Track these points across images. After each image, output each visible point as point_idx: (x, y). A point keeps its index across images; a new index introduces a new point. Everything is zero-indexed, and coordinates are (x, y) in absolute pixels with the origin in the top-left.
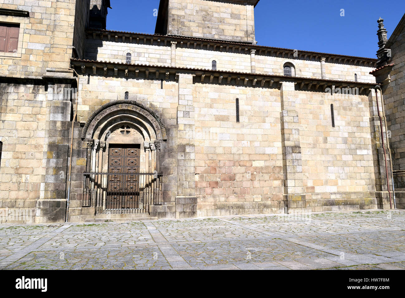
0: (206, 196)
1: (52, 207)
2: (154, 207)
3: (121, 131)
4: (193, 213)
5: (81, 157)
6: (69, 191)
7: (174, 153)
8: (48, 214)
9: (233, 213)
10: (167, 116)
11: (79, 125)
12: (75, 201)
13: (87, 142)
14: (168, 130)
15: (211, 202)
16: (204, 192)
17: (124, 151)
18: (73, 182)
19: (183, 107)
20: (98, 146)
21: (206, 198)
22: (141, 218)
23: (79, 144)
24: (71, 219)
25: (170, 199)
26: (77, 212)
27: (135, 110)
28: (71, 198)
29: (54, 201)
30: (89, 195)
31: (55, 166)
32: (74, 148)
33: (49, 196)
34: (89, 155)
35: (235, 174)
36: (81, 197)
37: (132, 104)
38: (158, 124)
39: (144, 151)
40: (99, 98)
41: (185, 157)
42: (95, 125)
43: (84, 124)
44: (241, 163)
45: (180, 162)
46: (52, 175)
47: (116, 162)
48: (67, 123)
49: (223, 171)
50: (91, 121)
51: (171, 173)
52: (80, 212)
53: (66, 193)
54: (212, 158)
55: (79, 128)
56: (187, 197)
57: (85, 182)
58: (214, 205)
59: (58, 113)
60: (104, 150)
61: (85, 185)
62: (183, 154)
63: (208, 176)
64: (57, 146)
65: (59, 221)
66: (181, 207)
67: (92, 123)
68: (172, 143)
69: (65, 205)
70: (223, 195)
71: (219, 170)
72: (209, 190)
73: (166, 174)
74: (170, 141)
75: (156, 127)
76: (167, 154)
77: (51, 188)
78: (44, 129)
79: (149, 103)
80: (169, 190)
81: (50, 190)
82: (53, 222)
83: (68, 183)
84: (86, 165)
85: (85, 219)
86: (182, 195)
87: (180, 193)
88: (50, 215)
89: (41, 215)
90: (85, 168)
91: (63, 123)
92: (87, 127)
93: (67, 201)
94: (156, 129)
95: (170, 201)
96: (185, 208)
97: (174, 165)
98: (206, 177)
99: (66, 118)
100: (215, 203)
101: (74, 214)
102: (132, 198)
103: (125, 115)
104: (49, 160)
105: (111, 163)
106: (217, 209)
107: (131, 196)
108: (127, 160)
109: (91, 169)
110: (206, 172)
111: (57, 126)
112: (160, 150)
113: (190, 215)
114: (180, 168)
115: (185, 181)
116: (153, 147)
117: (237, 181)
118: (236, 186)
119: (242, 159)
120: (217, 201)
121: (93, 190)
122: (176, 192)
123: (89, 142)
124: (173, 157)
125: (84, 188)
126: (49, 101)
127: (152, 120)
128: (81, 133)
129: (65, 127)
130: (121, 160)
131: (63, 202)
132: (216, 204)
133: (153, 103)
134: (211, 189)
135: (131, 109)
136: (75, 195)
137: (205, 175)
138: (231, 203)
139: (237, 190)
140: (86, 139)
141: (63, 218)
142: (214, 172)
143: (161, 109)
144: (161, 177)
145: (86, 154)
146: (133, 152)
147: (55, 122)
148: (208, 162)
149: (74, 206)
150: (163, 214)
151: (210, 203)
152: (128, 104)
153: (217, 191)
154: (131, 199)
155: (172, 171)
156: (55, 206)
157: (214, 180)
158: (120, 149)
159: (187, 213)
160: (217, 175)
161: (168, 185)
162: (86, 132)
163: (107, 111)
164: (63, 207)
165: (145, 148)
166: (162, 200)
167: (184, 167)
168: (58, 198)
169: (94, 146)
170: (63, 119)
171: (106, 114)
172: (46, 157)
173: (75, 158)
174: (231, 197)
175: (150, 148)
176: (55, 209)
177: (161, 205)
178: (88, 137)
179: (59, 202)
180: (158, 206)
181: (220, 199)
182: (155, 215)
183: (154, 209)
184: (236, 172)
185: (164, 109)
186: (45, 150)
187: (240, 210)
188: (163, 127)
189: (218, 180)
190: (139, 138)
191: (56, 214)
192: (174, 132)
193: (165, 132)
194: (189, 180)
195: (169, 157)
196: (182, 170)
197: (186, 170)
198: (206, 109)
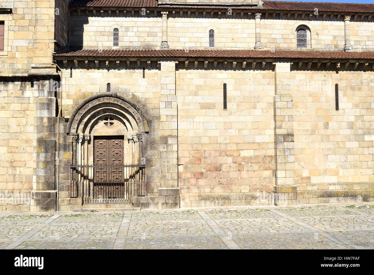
0: (190, 187)
1: (44, 197)
2: (137, 198)
3: (104, 123)
4: (176, 204)
5: (68, 151)
6: (58, 183)
7: (156, 145)
8: (41, 204)
9: (218, 205)
10: (150, 106)
11: (64, 120)
12: (64, 192)
13: (72, 137)
14: (149, 122)
15: (196, 193)
16: (189, 182)
17: (109, 142)
18: (61, 175)
19: (165, 98)
20: (82, 140)
21: (190, 188)
22: (124, 208)
23: (65, 138)
24: (61, 209)
25: (153, 190)
26: (66, 203)
27: (116, 103)
28: (60, 189)
29: (45, 193)
30: (76, 186)
31: (44, 160)
32: (60, 142)
33: (41, 188)
34: (74, 148)
35: (221, 165)
36: (69, 188)
37: (113, 97)
38: (139, 116)
39: (128, 142)
40: (82, 91)
41: (167, 149)
42: (79, 119)
43: (68, 119)
44: (228, 153)
45: (162, 154)
46: (42, 169)
47: (101, 154)
48: (53, 119)
49: (209, 161)
50: (75, 116)
51: (154, 165)
52: (68, 202)
53: (56, 185)
54: (197, 148)
55: (64, 123)
56: (169, 188)
57: (72, 174)
58: (198, 196)
59: (44, 109)
60: (89, 143)
61: (72, 178)
62: (165, 146)
63: (192, 166)
64: (45, 141)
65: (50, 211)
66: (164, 199)
67: (76, 118)
68: (154, 135)
69: (55, 196)
70: (209, 186)
71: (204, 161)
72: (193, 181)
73: (149, 166)
74: (152, 133)
75: (138, 120)
76: (149, 146)
77: (42, 180)
78: (33, 124)
79: (131, 94)
80: (151, 182)
81: (41, 182)
82: (45, 211)
83: (57, 175)
84: (73, 159)
85: (73, 209)
86: (164, 186)
87: (163, 184)
88: (43, 205)
89: (35, 205)
90: (71, 162)
91: (49, 119)
92: (72, 122)
93: (56, 192)
94: (138, 121)
95: (153, 193)
96: (167, 199)
97: (156, 157)
98: (190, 168)
99: (51, 114)
100: (199, 194)
101: (63, 204)
102: (117, 188)
103: (107, 107)
104: (39, 155)
105: (96, 154)
106: (201, 200)
107: (117, 187)
108: (112, 152)
109: (77, 161)
110: (191, 163)
111: (44, 121)
112: (142, 142)
113: (173, 206)
114: (163, 160)
115: (167, 173)
116: (136, 139)
117: (223, 172)
118: (223, 177)
119: (229, 148)
120: (202, 192)
121: (80, 182)
122: (159, 184)
123: (74, 137)
124: (155, 148)
125: (72, 180)
126: (36, 98)
127: (133, 112)
128: (66, 128)
129: (51, 123)
130: (106, 151)
131: (53, 193)
132: (201, 196)
133: (135, 94)
134: (195, 180)
135: (113, 102)
136: (63, 186)
137: (189, 166)
138: (217, 194)
139: (223, 181)
140: (71, 133)
141: (54, 208)
142: (199, 162)
143: (144, 100)
144: (143, 169)
145: (72, 148)
146: (117, 144)
147: (42, 118)
148: (192, 152)
149: (64, 197)
150: (146, 204)
151: (194, 194)
152: (109, 97)
153: (202, 182)
154: (117, 190)
155: (154, 162)
156: (46, 197)
157: (199, 171)
158: (104, 140)
159: (170, 205)
160: (202, 165)
161: (151, 177)
162: (71, 127)
163: (90, 105)
164: (53, 197)
165: (129, 140)
166: (145, 192)
167: (166, 159)
168: (49, 189)
169: (79, 140)
170: (49, 114)
171: (89, 108)
172: (36, 152)
173: (62, 152)
174: (216, 188)
175: (133, 139)
176: (47, 200)
177: (144, 196)
178: (73, 131)
179: (50, 193)
180: (141, 198)
181: (205, 190)
182: (138, 206)
183: (138, 200)
184: (222, 162)
185: (146, 99)
186: (34, 145)
187: (226, 201)
188: (144, 120)
189: (204, 171)
190: (122, 130)
191: (47, 204)
192: (155, 124)
193: (147, 124)
194: (171, 171)
195: (151, 149)
196: (164, 162)
197: (168, 162)
198: (190, 97)
